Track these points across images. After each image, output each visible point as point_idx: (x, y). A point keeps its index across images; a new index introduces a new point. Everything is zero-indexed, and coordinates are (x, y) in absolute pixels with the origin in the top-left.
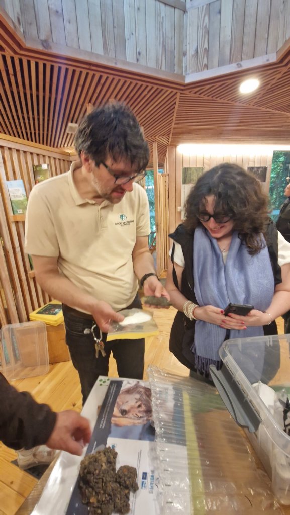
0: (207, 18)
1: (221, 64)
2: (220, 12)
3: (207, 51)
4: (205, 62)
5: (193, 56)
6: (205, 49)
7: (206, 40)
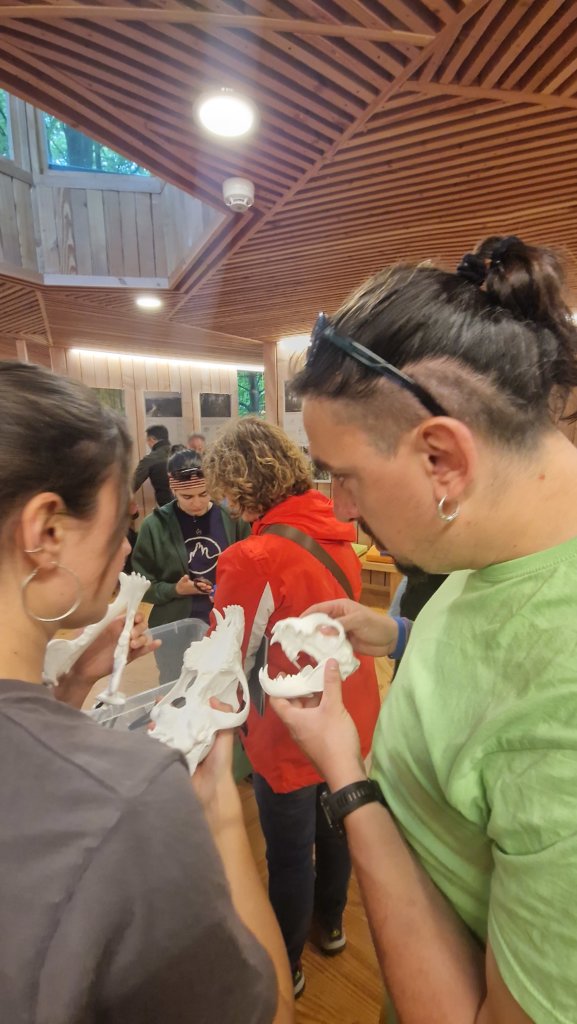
0: (67, 206)
1: (96, 271)
2: (86, 205)
3: (72, 249)
4: (72, 263)
5: (52, 249)
6: (70, 246)
7: (70, 235)
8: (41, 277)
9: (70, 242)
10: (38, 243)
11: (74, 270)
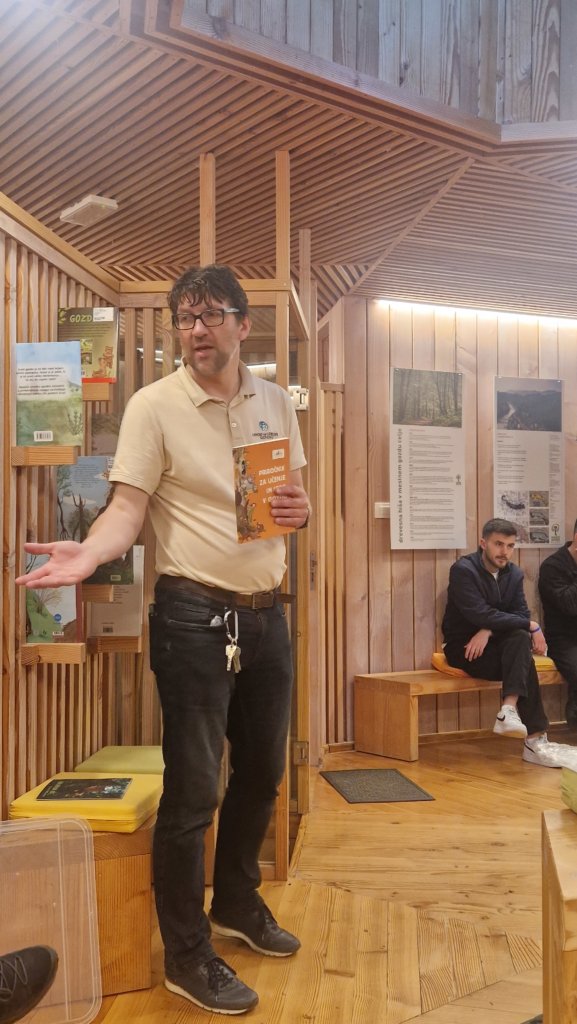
0: (554, 14)
3: (557, 80)
4: (552, 102)
5: (520, 84)
6: (553, 74)
7: (554, 56)
8: (497, 130)
9: (554, 68)
10: (500, 77)
11: (555, 112)
